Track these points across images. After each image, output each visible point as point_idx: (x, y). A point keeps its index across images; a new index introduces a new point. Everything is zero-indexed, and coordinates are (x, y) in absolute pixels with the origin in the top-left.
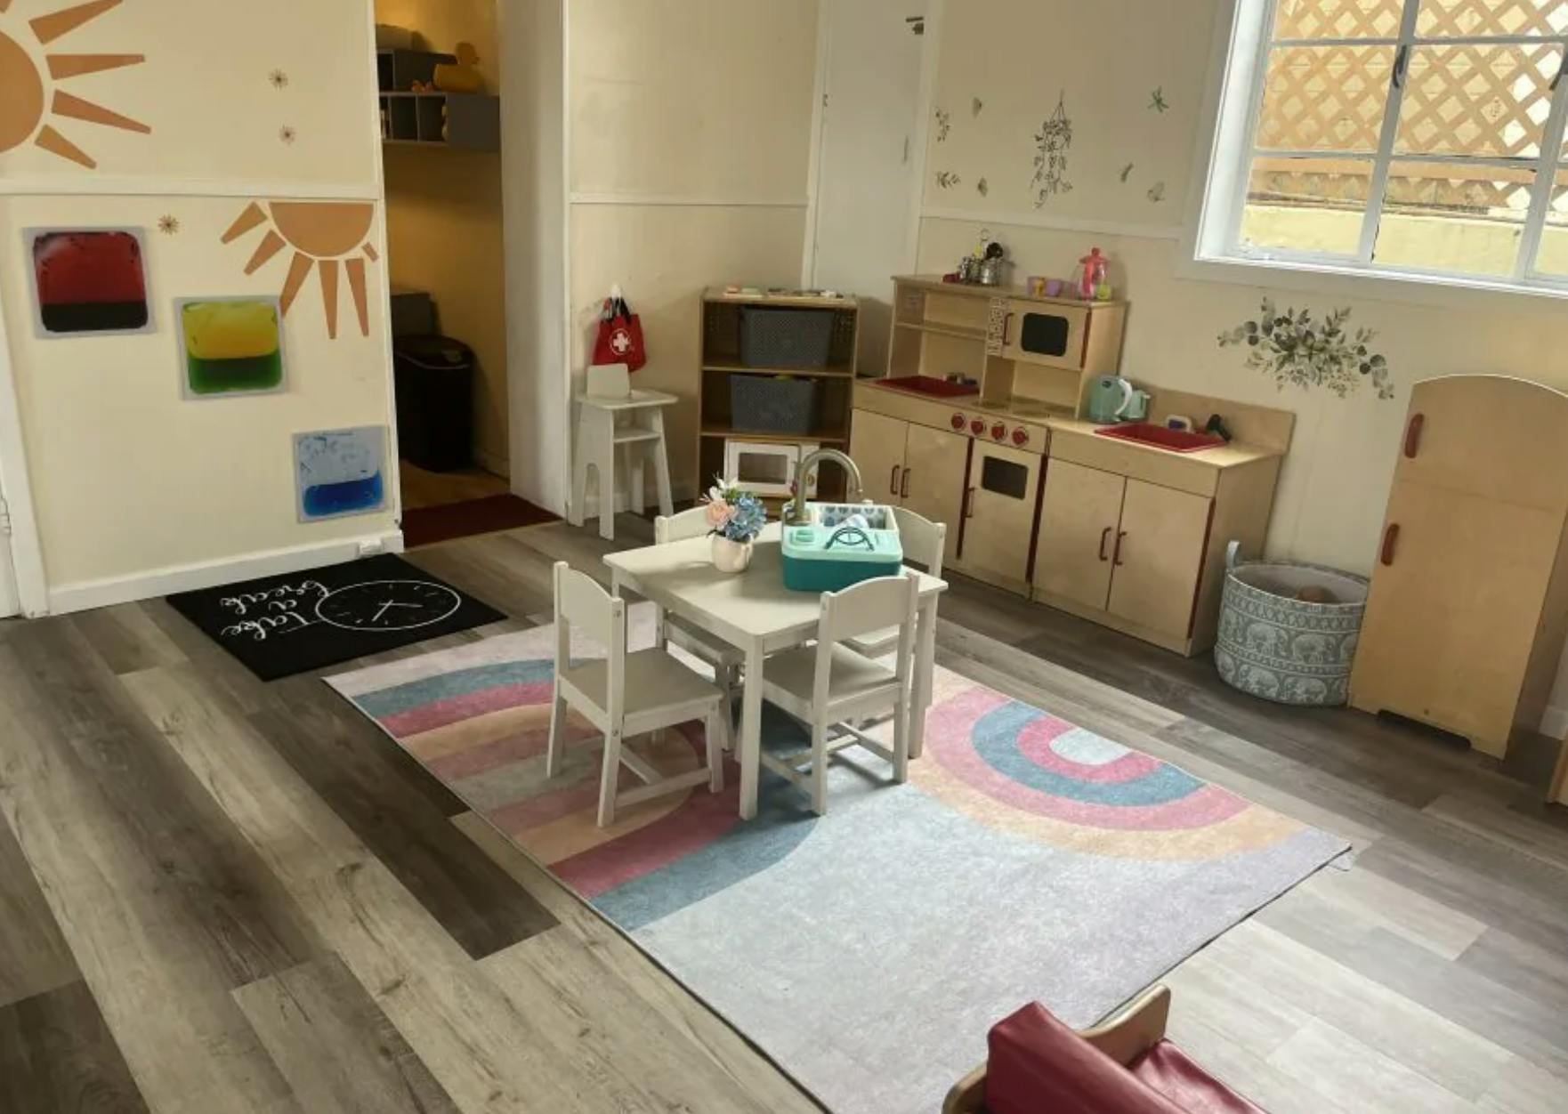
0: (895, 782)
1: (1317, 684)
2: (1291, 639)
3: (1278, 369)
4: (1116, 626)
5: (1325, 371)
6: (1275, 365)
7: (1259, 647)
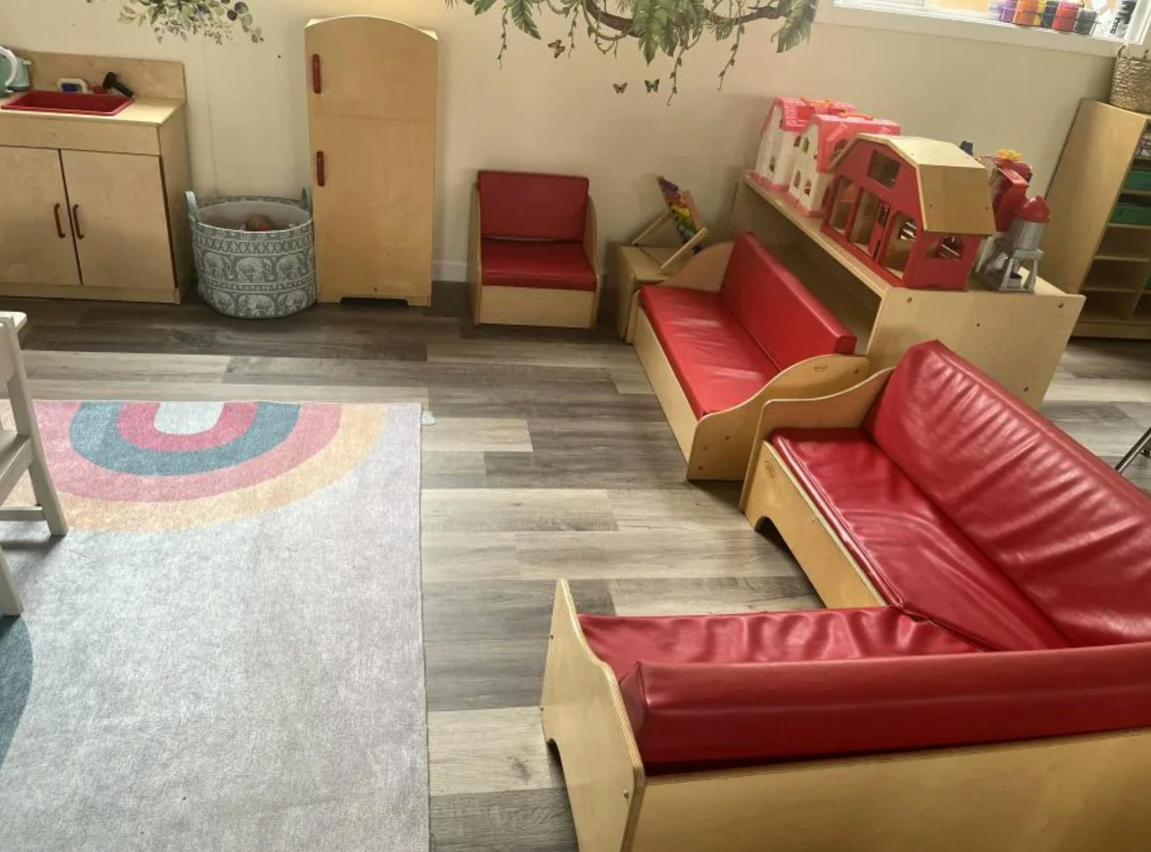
0: (57, 536)
1: (299, 293)
2: (274, 265)
3: (152, 22)
4: (96, 296)
5: (197, 20)
6: (149, 18)
7: (250, 278)
